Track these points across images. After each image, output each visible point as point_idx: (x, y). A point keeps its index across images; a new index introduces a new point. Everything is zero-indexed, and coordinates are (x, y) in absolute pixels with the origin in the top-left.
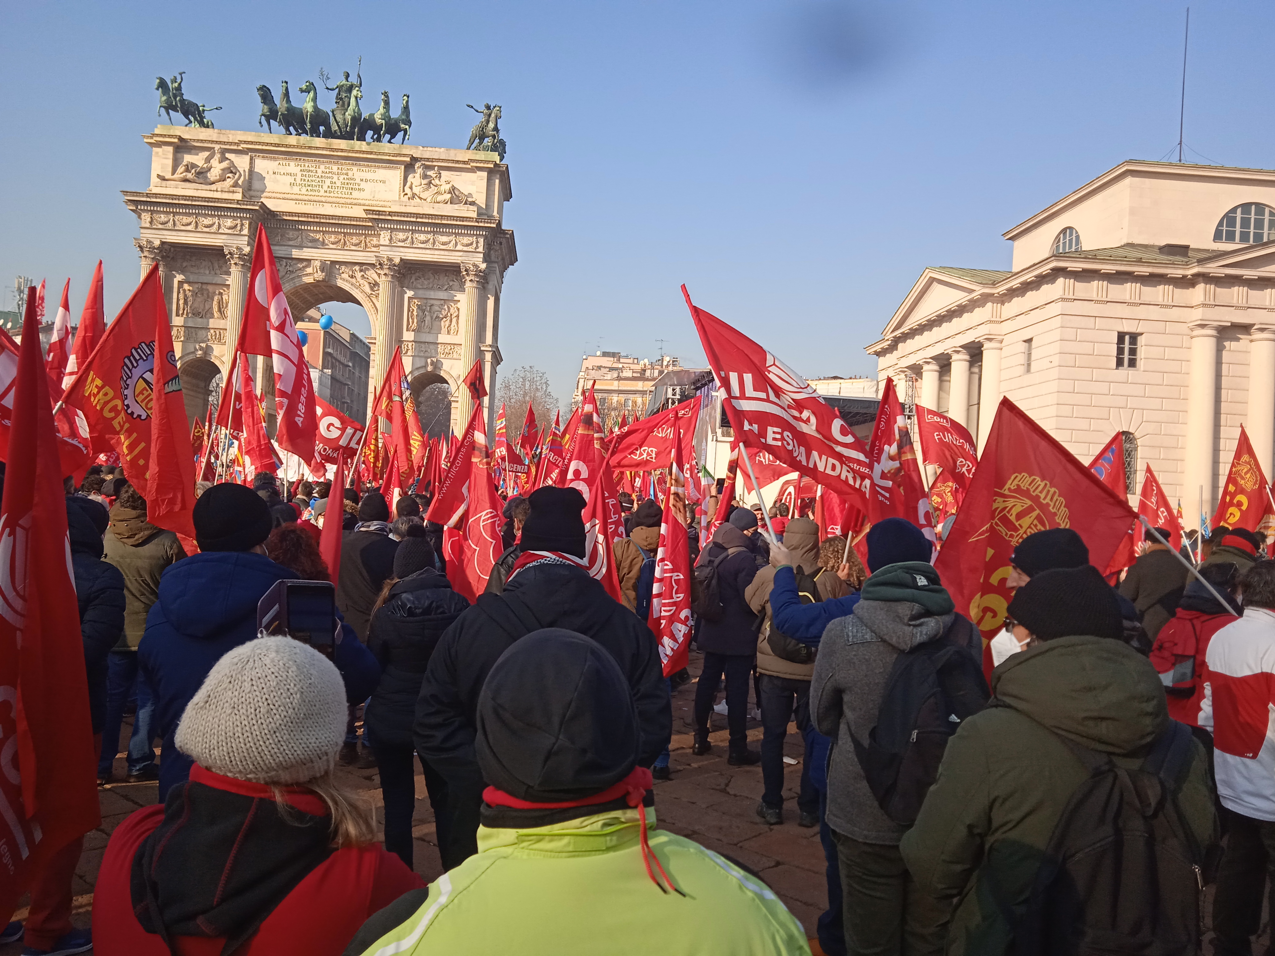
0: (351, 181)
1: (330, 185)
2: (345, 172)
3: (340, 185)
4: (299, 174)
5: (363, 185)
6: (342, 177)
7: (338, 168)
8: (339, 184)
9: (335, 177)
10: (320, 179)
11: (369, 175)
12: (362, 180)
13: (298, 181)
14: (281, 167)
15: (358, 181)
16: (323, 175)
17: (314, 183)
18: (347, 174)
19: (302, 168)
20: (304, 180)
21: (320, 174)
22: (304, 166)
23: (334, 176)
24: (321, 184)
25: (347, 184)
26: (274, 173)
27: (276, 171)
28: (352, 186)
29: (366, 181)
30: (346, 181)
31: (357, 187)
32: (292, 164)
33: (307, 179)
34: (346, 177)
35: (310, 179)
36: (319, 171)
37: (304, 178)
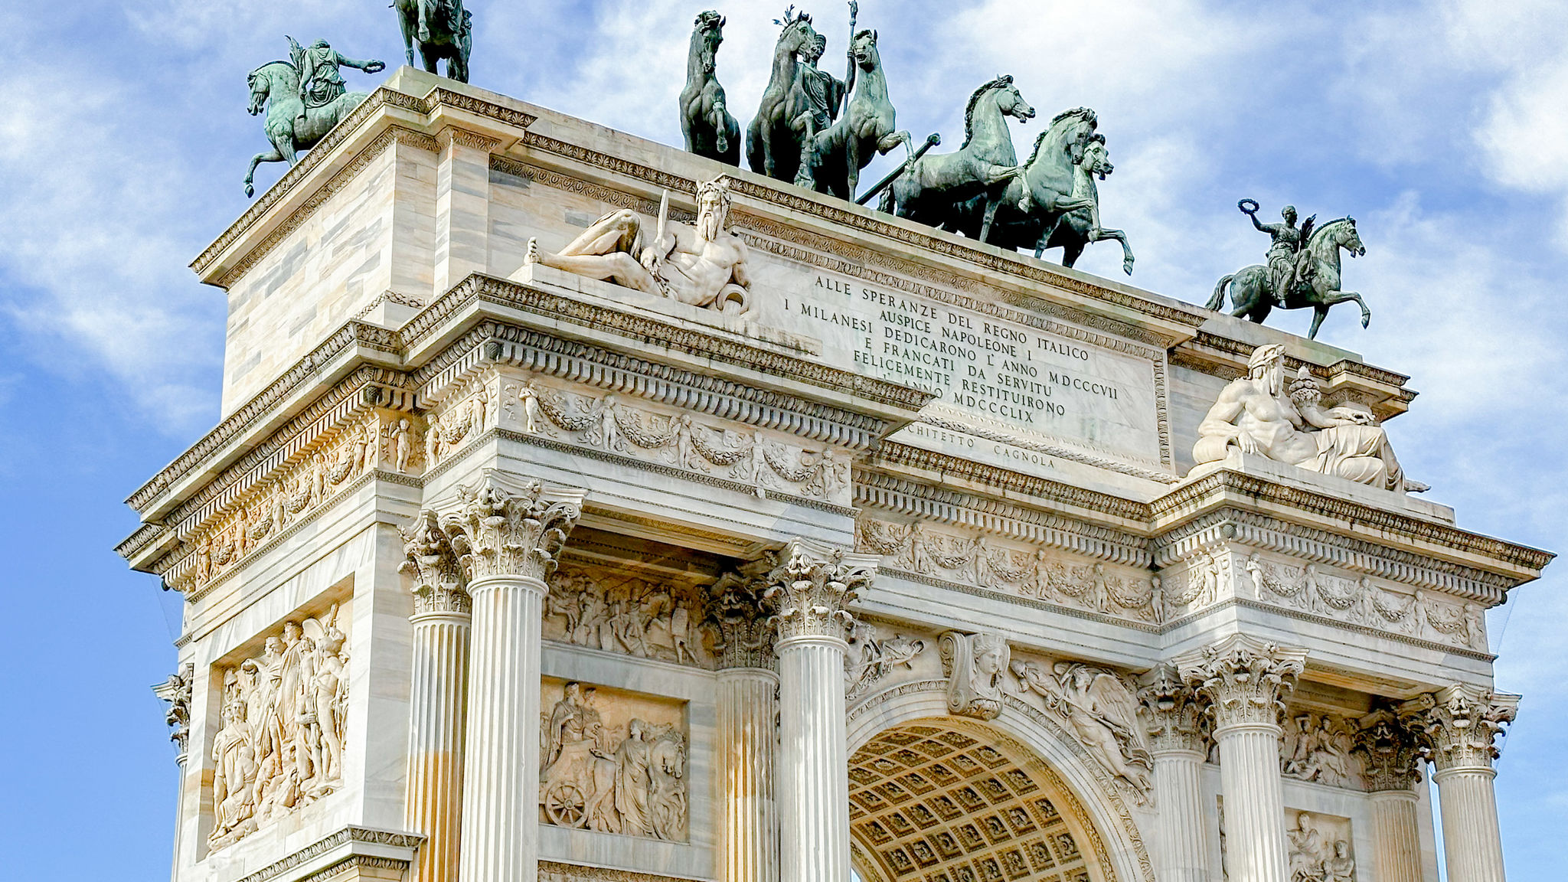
0: (1026, 377)
1: (970, 380)
2: (1006, 342)
3: (996, 386)
4: (879, 326)
5: (1058, 396)
6: (1000, 358)
7: (987, 329)
8: (991, 380)
9: (982, 354)
10: (940, 355)
11: (1073, 366)
12: (1054, 378)
13: (877, 351)
14: (823, 291)
15: (1043, 379)
16: (948, 342)
17: (924, 367)
18: (1011, 351)
19: (886, 308)
20: (895, 351)
21: (936, 335)
22: (891, 302)
23: (975, 348)
24: (941, 370)
25: (1016, 385)
26: (806, 310)
27: (811, 303)
28: (1028, 393)
29: (1066, 381)
30: (1013, 374)
31: (1045, 399)
32: (857, 287)
33: (902, 346)
34: (1009, 358)
35: (911, 347)
36: (935, 327)
37: (892, 341)
